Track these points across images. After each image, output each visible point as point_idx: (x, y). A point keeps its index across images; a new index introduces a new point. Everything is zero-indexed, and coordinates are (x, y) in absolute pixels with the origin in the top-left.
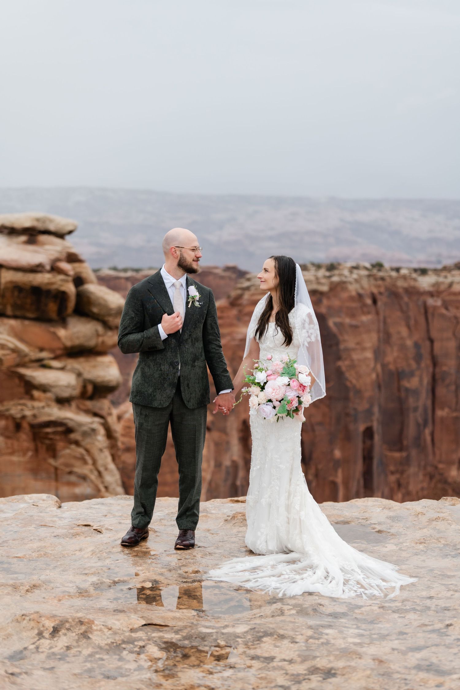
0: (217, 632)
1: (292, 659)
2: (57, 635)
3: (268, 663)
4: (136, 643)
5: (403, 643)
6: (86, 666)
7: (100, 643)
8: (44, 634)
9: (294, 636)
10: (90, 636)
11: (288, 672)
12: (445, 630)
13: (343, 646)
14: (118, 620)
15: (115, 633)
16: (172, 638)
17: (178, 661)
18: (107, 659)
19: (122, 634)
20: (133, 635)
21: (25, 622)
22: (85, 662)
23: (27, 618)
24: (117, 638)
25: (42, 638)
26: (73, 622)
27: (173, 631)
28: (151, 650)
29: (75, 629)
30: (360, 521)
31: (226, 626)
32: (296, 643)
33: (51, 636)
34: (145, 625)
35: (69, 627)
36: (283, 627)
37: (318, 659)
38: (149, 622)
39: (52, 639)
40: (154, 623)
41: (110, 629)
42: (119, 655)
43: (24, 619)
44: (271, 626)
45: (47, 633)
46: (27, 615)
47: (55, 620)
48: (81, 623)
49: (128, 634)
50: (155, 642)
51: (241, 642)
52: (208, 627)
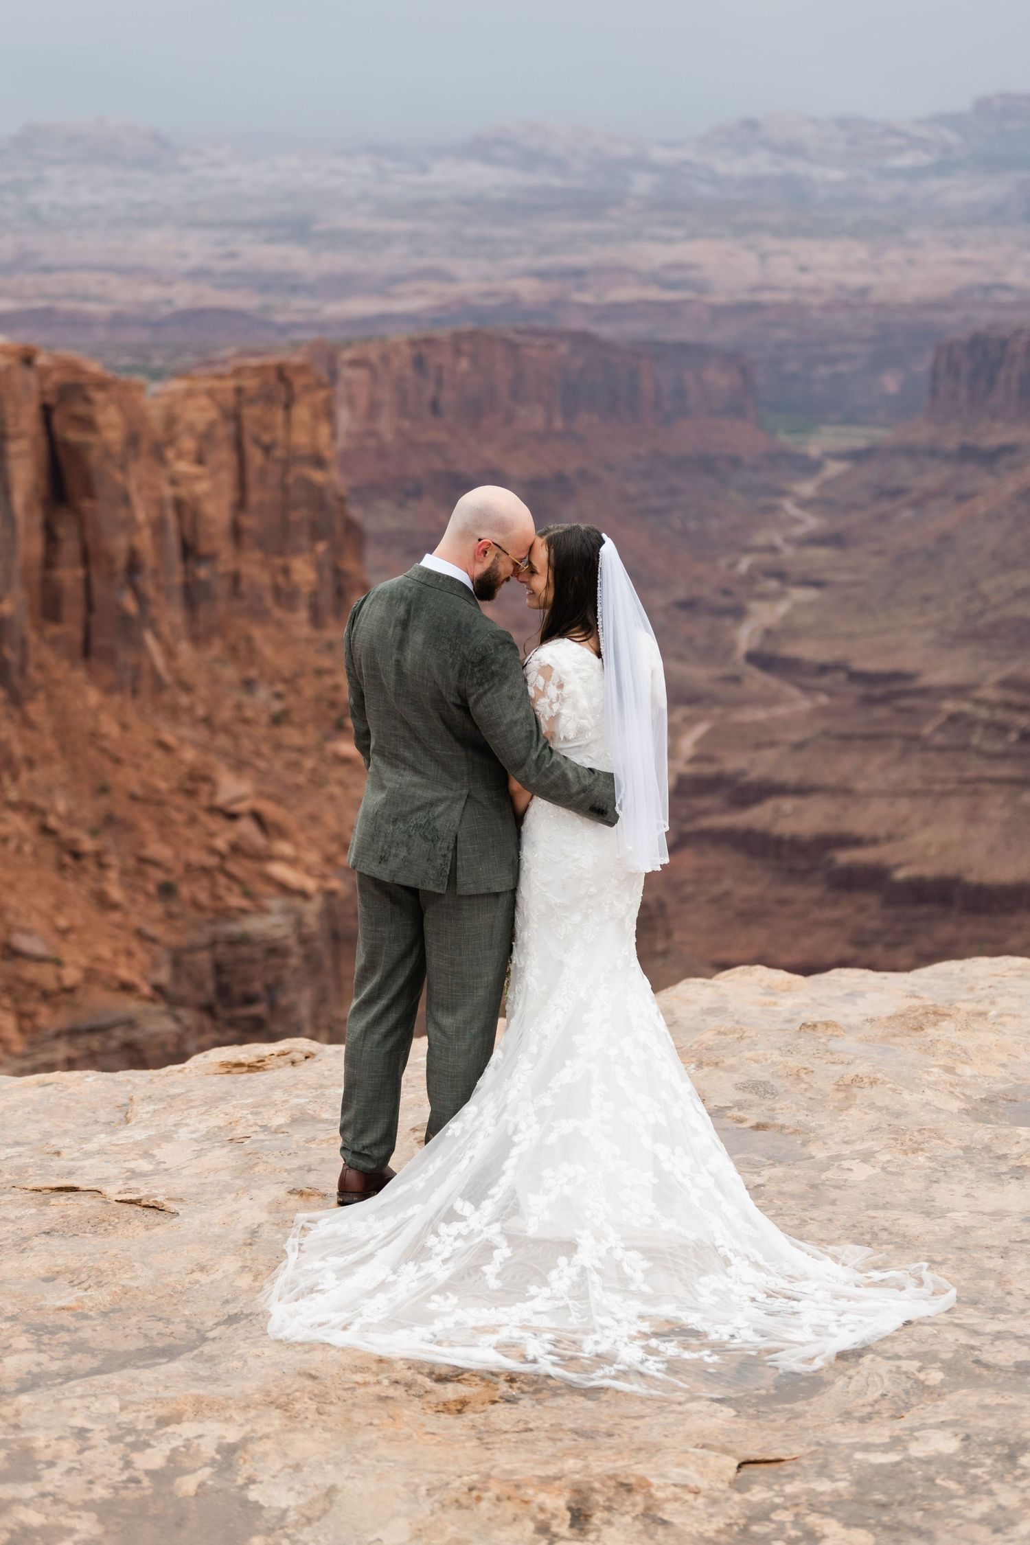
0: (908, 1461)
2: (591, 1527)
4: (775, 1517)
7: (701, 1530)
8: (554, 1529)
10: (666, 1517)
15: (714, 1502)
16: (836, 1492)
19: (728, 1499)
20: (747, 1496)
21: (484, 1505)
23: (490, 1495)
24: (732, 1513)
25: (555, 1539)
26: (606, 1490)
27: (812, 1472)
28: (827, 1531)
29: (623, 1505)
31: (899, 1441)
33: (575, 1531)
34: (740, 1466)
35: (607, 1504)
38: (741, 1457)
39: (581, 1538)
40: (752, 1459)
41: (697, 1493)
43: (479, 1499)
44: (990, 1423)
45: (559, 1526)
46: (479, 1486)
47: (561, 1491)
48: (628, 1488)
49: (737, 1497)
50: (813, 1508)
51: (987, 1477)
52: (867, 1448)
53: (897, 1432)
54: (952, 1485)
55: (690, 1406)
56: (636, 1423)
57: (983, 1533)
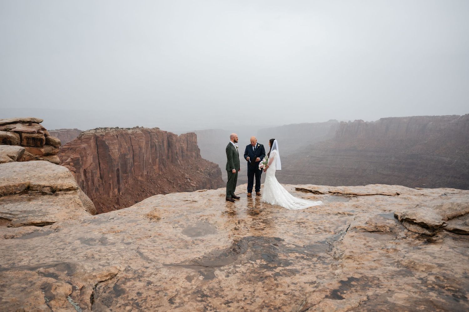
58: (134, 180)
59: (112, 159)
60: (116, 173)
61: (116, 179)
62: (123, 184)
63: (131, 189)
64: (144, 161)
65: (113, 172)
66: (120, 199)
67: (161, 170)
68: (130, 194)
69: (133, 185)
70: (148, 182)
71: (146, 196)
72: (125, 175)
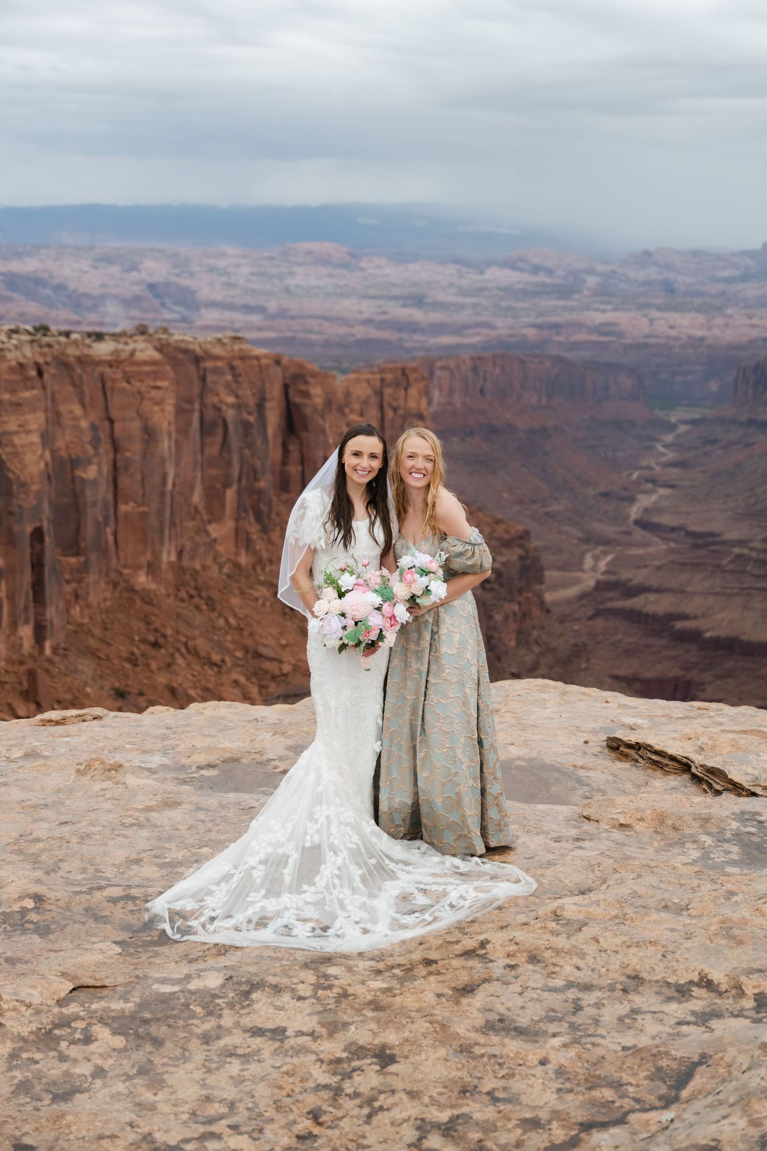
0: (182, 991)
1: (314, 1031)
3: (282, 1041)
4: (73, 1025)
5: (444, 982)
6: (14, 1077)
7: (20, 1031)
9: (294, 986)
11: (322, 1056)
12: (484, 951)
13: (369, 998)
14: (34, 987)
15: (38, 1012)
16: (123, 1010)
17: (151, 1053)
18: (41, 1059)
19: (49, 1011)
20: (64, 1010)
22: (10, 1069)
24: (45, 1021)
27: (117, 996)
28: (100, 1036)
30: (253, 756)
31: (188, 978)
32: (304, 999)
34: (74, 989)
36: (268, 969)
37: (352, 1028)
38: (79, 983)
40: (87, 985)
41: (29, 1006)
42: (55, 1049)
44: (253, 969)
49: (56, 1010)
50: (101, 1020)
51: (224, 1005)
52: (164, 981)
53: (192, 972)
54: (198, 1010)
55: (96, 946)
56: (52, 955)
57: (195, 1043)
58: (115, 585)
59: (9, 481)
60: (28, 550)
61: (27, 577)
62: (61, 604)
63: (97, 631)
64: (163, 494)
65: (12, 541)
66: (42, 678)
67: (249, 544)
68: (92, 653)
69: (107, 611)
70: (182, 600)
71: (169, 665)
72: (73, 560)
